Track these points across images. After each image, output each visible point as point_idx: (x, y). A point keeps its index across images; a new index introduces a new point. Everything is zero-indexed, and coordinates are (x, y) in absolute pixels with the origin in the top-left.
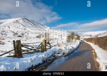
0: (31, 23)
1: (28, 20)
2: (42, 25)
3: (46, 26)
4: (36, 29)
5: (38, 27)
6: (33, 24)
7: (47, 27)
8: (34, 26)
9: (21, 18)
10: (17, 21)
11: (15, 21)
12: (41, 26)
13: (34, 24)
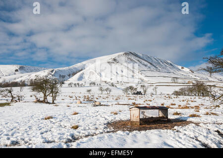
0: (143, 61)
1: (136, 55)
2: (171, 64)
3: (180, 67)
4: (157, 74)
5: (160, 69)
6: (149, 65)
7: (182, 68)
8: (152, 68)
9: (122, 53)
10: (115, 60)
11: (111, 61)
12: (168, 67)
13: (151, 64)
